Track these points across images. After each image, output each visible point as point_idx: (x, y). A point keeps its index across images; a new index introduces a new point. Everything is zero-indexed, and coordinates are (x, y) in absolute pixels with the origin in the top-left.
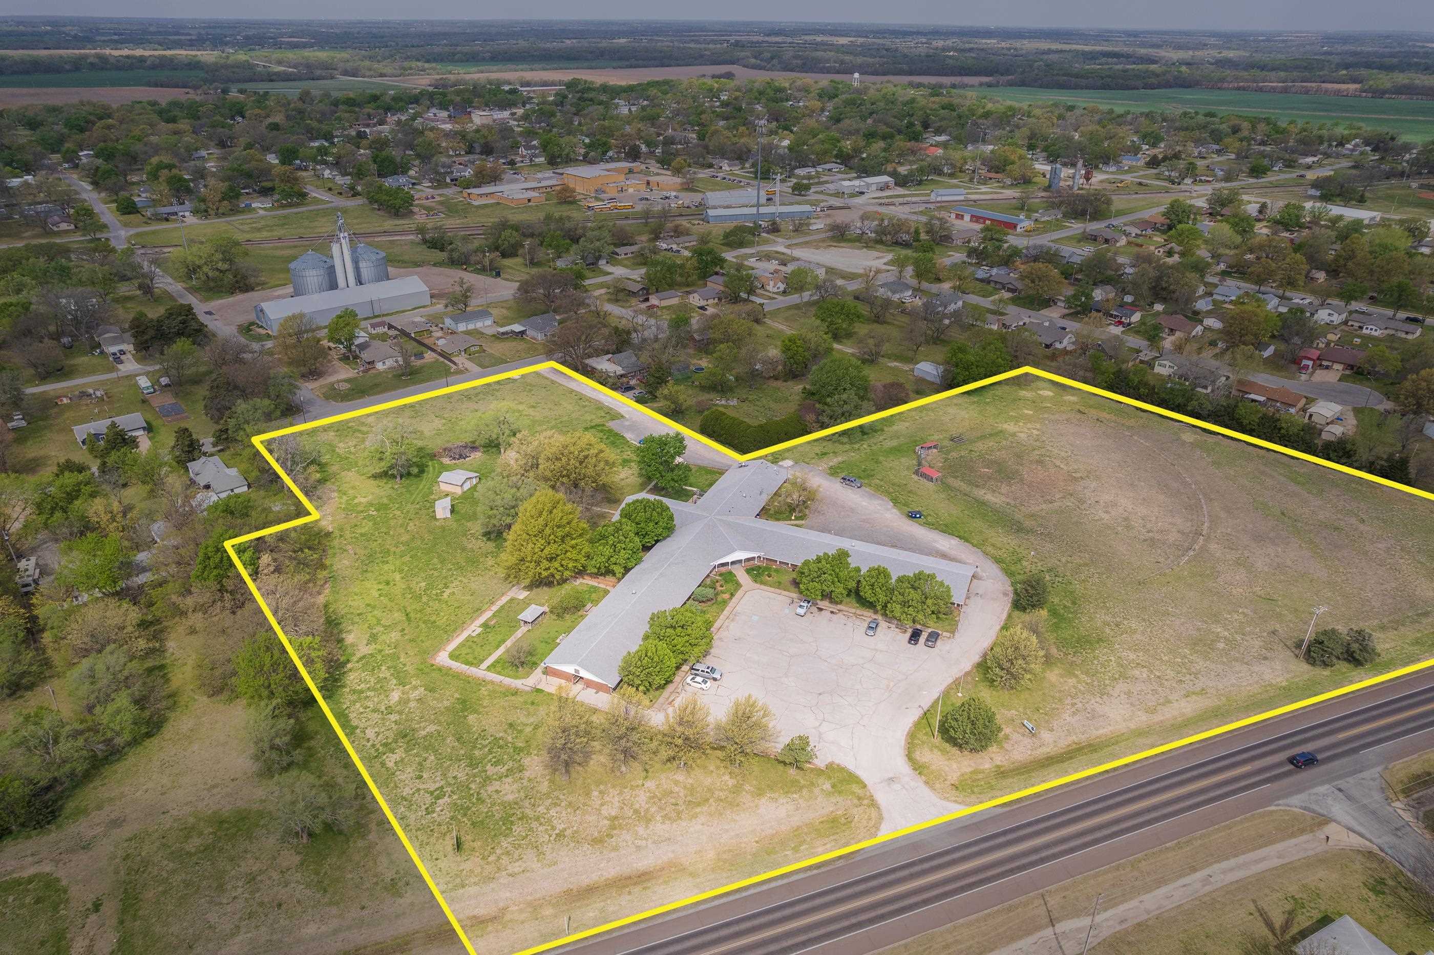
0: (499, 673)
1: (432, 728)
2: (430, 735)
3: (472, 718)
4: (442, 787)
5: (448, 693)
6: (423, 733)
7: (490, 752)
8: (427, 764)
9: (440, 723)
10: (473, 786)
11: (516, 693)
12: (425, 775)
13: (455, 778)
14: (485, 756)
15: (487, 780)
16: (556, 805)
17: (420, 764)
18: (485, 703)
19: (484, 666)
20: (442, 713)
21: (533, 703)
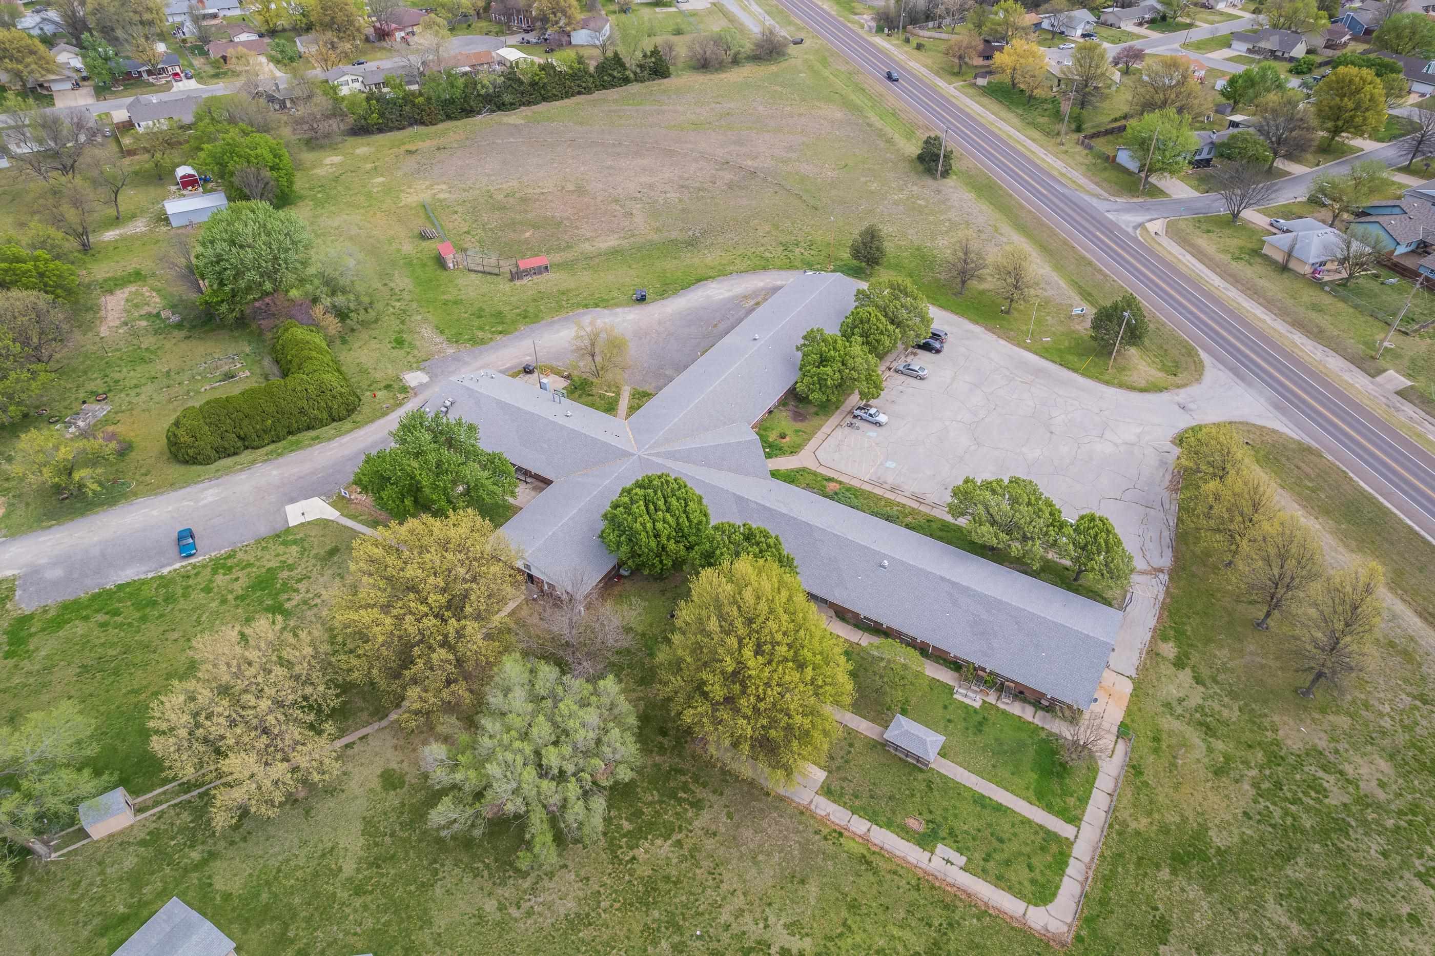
0: (1084, 800)
1: (1276, 912)
2: (1297, 913)
3: (1218, 839)
4: (1419, 875)
5: (1163, 892)
6: (1296, 929)
7: (1296, 801)
8: (1376, 910)
9: (1257, 901)
10: (1390, 823)
11: (1134, 769)
12: (1405, 910)
13: (1385, 854)
14: (1307, 810)
15: (1364, 801)
16: (1367, 706)
17: (1381, 922)
18: (1173, 818)
19: (1066, 830)
20: (1226, 899)
21: (1157, 739)
